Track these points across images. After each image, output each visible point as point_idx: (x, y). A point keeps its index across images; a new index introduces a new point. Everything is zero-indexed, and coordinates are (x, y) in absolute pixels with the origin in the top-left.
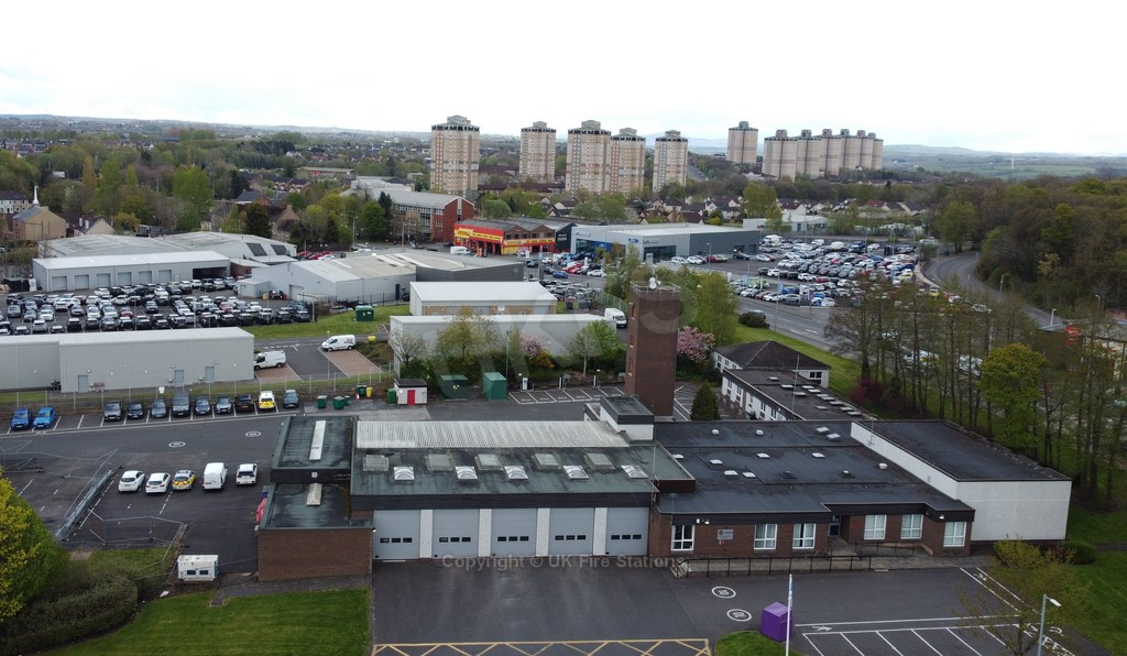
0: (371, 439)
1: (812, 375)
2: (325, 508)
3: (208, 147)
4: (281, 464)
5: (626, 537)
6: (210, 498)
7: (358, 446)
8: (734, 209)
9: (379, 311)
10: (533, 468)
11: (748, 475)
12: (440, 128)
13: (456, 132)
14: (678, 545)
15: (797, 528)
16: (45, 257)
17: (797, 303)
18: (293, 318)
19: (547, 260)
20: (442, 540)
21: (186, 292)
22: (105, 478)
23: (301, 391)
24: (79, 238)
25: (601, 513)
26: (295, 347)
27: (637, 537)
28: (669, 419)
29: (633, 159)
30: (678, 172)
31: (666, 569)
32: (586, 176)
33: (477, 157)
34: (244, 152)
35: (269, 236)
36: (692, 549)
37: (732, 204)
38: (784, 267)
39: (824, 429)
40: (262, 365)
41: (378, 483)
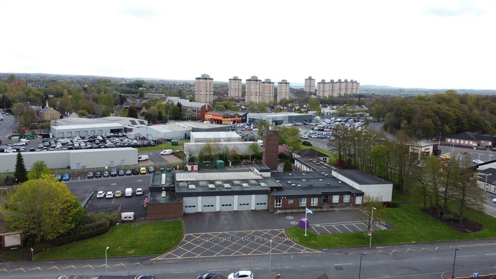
0: (180, 178)
1: (324, 159)
2: (168, 197)
3: (109, 86)
4: (152, 186)
5: (261, 204)
6: (128, 199)
7: (177, 180)
8: (305, 108)
9: (179, 142)
10: (233, 184)
11: (299, 185)
12: (199, 79)
13: (204, 80)
14: (277, 205)
15: (312, 199)
16: (55, 125)
17: (322, 138)
18: (149, 145)
19: (238, 125)
20: (204, 206)
21: (109, 137)
22: (91, 194)
23: (154, 168)
24: (65, 119)
25: (253, 196)
26: (151, 154)
27: (265, 204)
28: (276, 171)
29: (270, 90)
30: (286, 95)
31: (273, 212)
32: (253, 96)
33: (212, 89)
34: (123, 88)
35: (137, 118)
36: (281, 206)
37: (305, 106)
38: (320, 127)
39: (324, 173)
40: (140, 160)
41: (184, 190)
